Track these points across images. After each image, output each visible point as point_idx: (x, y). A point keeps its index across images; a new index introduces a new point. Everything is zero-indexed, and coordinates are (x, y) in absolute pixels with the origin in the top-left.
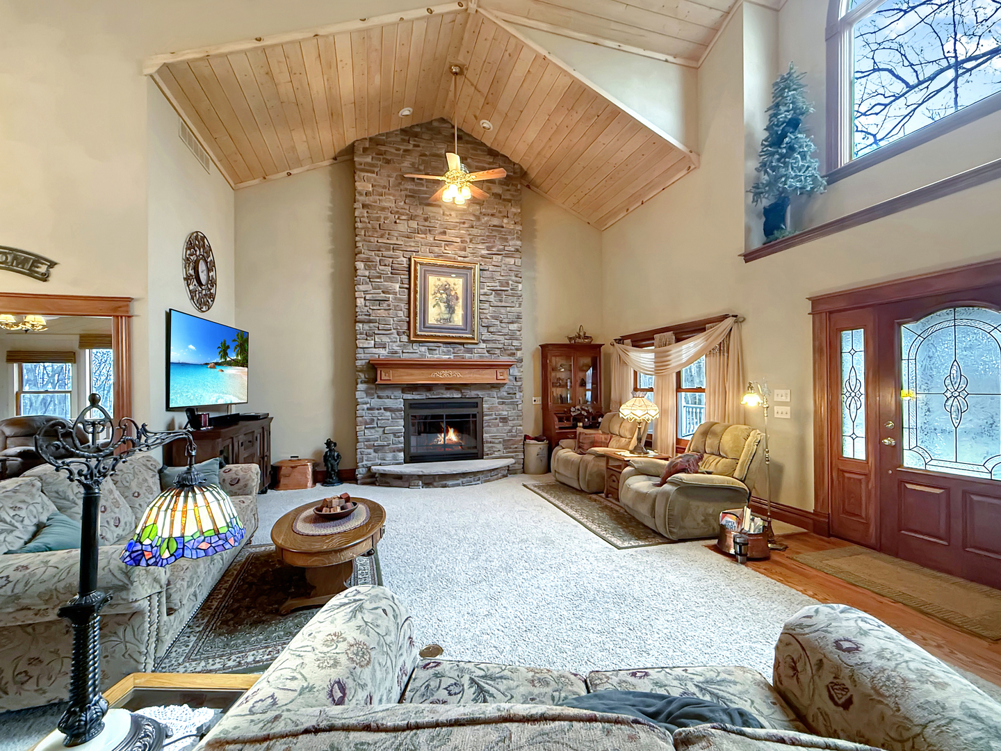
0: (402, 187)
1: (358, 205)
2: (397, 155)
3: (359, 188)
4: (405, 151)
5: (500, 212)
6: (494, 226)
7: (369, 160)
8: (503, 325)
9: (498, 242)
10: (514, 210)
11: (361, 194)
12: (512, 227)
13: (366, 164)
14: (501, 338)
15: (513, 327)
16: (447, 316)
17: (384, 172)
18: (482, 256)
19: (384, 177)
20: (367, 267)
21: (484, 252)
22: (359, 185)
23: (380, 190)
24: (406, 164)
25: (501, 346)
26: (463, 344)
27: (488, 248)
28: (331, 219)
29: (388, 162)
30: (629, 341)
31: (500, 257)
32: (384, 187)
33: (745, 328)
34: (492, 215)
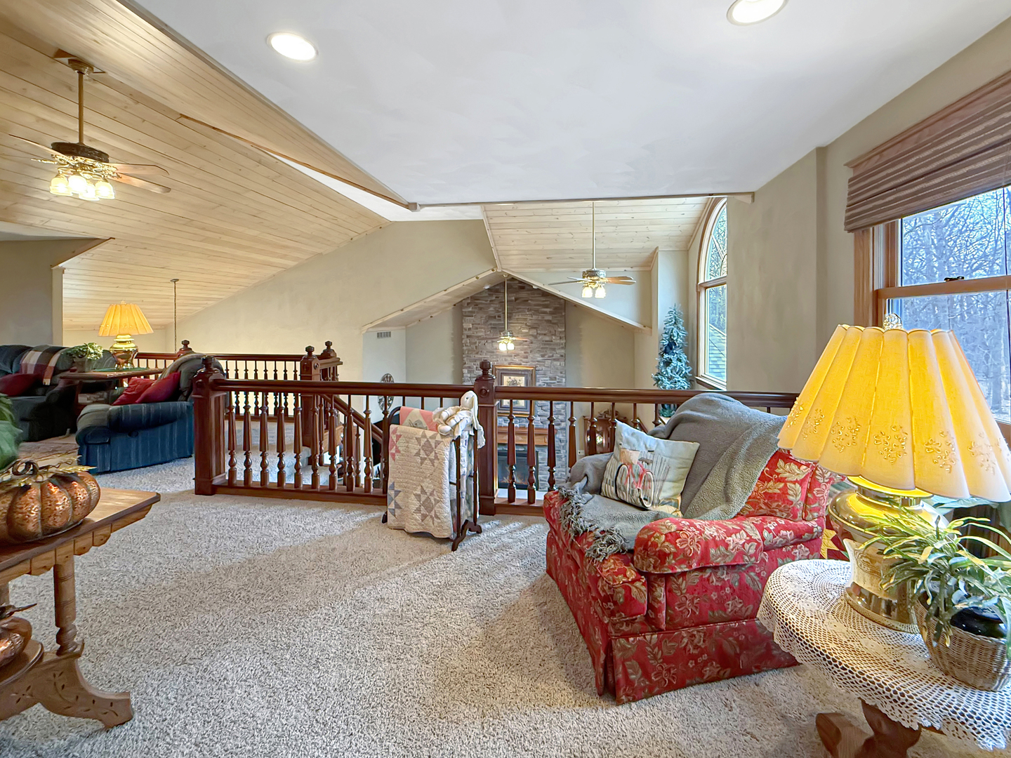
0: (489, 323)
1: (464, 337)
2: (486, 304)
3: (465, 327)
4: (490, 301)
5: (550, 332)
6: (546, 341)
7: (470, 309)
9: (548, 352)
10: (560, 330)
11: (466, 330)
12: (558, 341)
13: (469, 312)
17: (479, 316)
18: (538, 361)
19: (479, 318)
20: (469, 372)
21: (540, 359)
22: (465, 325)
23: (477, 326)
24: (492, 309)
27: (543, 356)
28: (453, 340)
29: (481, 309)
31: (550, 361)
32: (479, 324)
34: (545, 334)
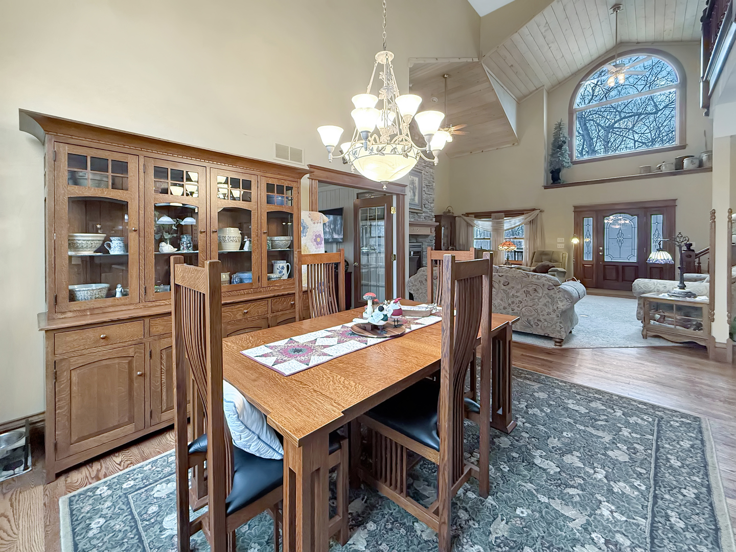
8: (429, 204)
14: (428, 211)
15: (432, 205)
16: (413, 198)
18: (423, 167)
21: (424, 164)
25: (429, 215)
26: (417, 213)
30: (473, 215)
31: (428, 167)
33: (544, 215)
